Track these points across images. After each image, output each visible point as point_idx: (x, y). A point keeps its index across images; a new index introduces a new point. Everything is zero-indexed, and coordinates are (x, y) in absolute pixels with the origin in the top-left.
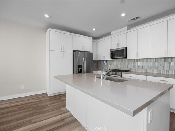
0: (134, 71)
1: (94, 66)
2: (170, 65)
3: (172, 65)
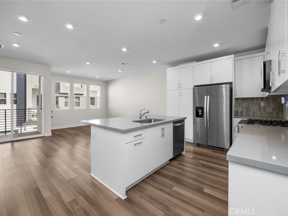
1: (269, 110)
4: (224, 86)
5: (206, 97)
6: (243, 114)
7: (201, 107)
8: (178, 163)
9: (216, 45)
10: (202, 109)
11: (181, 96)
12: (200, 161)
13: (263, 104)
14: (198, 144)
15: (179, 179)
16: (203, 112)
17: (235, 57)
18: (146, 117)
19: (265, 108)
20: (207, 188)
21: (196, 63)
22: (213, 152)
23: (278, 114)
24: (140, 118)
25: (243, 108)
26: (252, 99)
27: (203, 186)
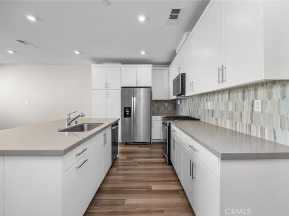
0: (203, 121)
1: (170, 109)
2: (252, 111)
3: (255, 110)
4: (142, 89)
5: (133, 98)
6: (156, 112)
7: (128, 108)
8: (116, 169)
9: (143, 53)
10: (130, 109)
11: (108, 96)
12: (135, 160)
13: (166, 105)
14: (126, 143)
15: (125, 188)
16: (130, 113)
17: (153, 67)
18: (76, 122)
19: (167, 107)
20: (154, 184)
21: (121, 65)
22: (140, 147)
23: (174, 112)
24: (69, 124)
25: (155, 108)
26: (161, 101)
27: (149, 184)
